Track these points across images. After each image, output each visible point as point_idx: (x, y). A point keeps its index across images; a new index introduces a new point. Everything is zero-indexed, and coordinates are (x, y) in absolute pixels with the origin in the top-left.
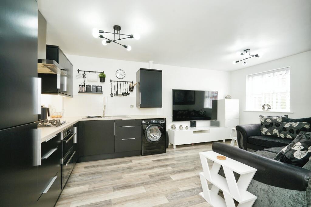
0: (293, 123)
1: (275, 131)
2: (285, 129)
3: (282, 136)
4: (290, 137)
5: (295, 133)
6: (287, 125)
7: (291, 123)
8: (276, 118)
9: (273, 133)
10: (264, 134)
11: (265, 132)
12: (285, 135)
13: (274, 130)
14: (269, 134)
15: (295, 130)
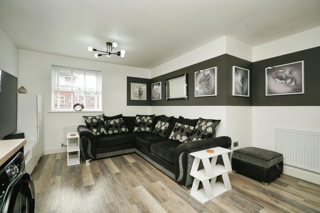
0: (115, 120)
1: (103, 130)
2: (111, 126)
3: (110, 132)
4: (117, 132)
5: (119, 127)
6: (112, 122)
7: (114, 120)
8: (99, 117)
9: (101, 132)
10: (95, 135)
11: (95, 133)
12: (113, 131)
13: (101, 129)
14: (98, 134)
15: (119, 125)
